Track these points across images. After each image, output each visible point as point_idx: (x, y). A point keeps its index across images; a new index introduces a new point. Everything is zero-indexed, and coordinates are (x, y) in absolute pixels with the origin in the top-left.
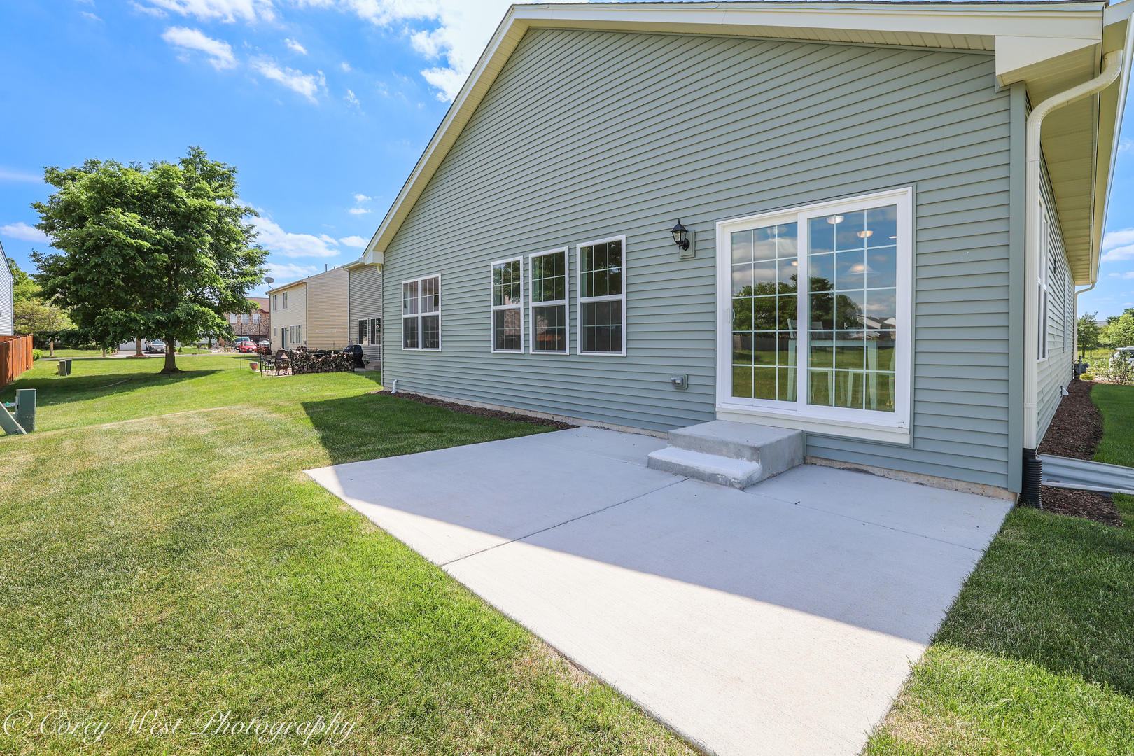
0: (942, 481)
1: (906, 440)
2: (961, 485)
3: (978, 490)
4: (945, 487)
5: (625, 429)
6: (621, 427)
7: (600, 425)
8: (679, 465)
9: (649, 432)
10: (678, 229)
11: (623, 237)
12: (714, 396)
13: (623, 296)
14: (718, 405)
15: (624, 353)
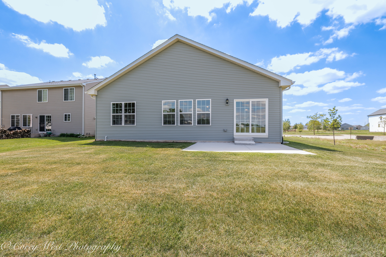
0: (272, 142)
3: (276, 143)
5: (210, 141)
8: (243, 143)
9: (217, 141)
10: (227, 100)
11: (210, 100)
12: (233, 133)
13: (210, 112)
14: (234, 134)
15: (211, 125)
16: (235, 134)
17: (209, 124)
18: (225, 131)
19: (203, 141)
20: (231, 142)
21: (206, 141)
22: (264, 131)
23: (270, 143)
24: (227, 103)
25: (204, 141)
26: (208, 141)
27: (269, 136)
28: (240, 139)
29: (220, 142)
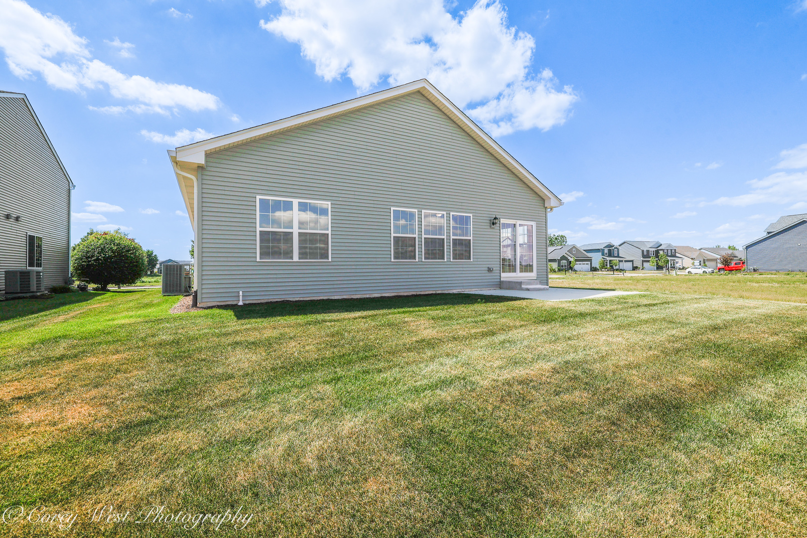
1: (535, 278)
6: (469, 290)
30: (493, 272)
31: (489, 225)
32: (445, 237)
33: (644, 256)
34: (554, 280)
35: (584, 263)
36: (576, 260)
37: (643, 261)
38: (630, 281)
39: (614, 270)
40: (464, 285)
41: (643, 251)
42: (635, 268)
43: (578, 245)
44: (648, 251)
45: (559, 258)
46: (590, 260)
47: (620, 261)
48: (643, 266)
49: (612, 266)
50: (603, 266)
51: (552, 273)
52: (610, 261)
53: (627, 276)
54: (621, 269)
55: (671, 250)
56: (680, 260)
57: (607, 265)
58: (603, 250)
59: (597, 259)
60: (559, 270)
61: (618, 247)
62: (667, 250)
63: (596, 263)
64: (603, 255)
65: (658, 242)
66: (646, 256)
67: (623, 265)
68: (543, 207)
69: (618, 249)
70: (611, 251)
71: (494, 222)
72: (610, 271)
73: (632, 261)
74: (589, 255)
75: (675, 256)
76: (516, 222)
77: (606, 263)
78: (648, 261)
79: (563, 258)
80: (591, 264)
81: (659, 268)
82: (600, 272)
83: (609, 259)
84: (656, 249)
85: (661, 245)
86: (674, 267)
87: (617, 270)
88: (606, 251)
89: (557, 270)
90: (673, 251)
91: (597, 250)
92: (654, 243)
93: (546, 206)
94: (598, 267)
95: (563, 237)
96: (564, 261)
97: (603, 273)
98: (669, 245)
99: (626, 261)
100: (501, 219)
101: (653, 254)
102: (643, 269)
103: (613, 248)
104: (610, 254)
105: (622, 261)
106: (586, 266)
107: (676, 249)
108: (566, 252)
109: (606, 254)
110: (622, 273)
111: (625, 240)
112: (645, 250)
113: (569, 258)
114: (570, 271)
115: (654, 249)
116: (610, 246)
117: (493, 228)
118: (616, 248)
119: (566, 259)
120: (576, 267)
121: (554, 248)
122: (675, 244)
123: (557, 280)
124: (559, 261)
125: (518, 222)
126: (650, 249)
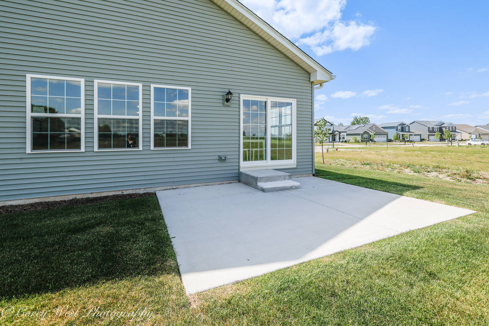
0: (301, 175)
1: (295, 166)
2: (305, 175)
3: (307, 175)
4: (302, 177)
5: (188, 186)
6: (185, 186)
7: (169, 188)
8: (279, 187)
9: (205, 184)
10: (229, 93)
11: (190, 89)
12: (239, 162)
13: (189, 118)
14: (241, 165)
15: (190, 147)
16: (244, 165)
17: (186, 145)
18: (221, 159)
19: (171, 187)
20: (235, 181)
21: (179, 187)
22: (289, 157)
23: (298, 176)
24: (228, 100)
25: (173, 187)
26: (183, 186)
27: (297, 165)
28: (267, 177)
29: (212, 183)
30: (227, 161)
31: (221, 101)
32: (140, 117)
33: (429, 131)
34: (355, 150)
35: (381, 136)
36: (375, 134)
37: (429, 135)
38: (419, 152)
39: (405, 142)
40: (176, 180)
41: (429, 128)
42: (422, 140)
43: (378, 124)
44: (433, 128)
45: (362, 133)
46: (387, 134)
47: (410, 135)
48: (429, 138)
49: (404, 139)
50: (397, 138)
51: (356, 143)
52: (402, 135)
53: (416, 147)
54: (411, 141)
55: (452, 127)
56: (459, 134)
57: (400, 138)
58: (397, 128)
59: (392, 134)
60: (362, 141)
61: (409, 125)
62: (449, 127)
63: (391, 137)
64: (397, 130)
65: (441, 122)
66: (431, 131)
67: (412, 138)
68: (308, 82)
69: (409, 127)
70: (403, 128)
71: (228, 98)
72: (403, 142)
73: (420, 135)
74: (386, 130)
75: (455, 132)
76: (267, 99)
77: (400, 136)
78: (434, 135)
79: (365, 133)
80: (387, 137)
81: (442, 139)
82: (394, 143)
83: (401, 133)
84: (440, 127)
85: (444, 123)
86: (454, 139)
87: (408, 141)
88: (399, 128)
89: (360, 141)
90: (454, 128)
91: (392, 127)
92: (438, 122)
93: (311, 80)
94: (392, 139)
95: (367, 118)
96: (366, 135)
97: (397, 143)
98: (451, 124)
99: (415, 135)
100: (241, 95)
101: (437, 130)
102: (428, 141)
103: (405, 126)
104: (403, 130)
105: (412, 135)
106: (384, 138)
107: (456, 126)
108: (368, 129)
109: (399, 130)
110: (411, 144)
111: (415, 120)
112: (431, 127)
113: (370, 133)
114: (370, 142)
115: (438, 127)
116: (402, 125)
117: (229, 106)
118: (407, 126)
119: (368, 133)
120: (375, 139)
121: (359, 126)
122: (455, 123)
123: (357, 150)
124: (362, 135)
125: (270, 100)
126: (435, 127)
